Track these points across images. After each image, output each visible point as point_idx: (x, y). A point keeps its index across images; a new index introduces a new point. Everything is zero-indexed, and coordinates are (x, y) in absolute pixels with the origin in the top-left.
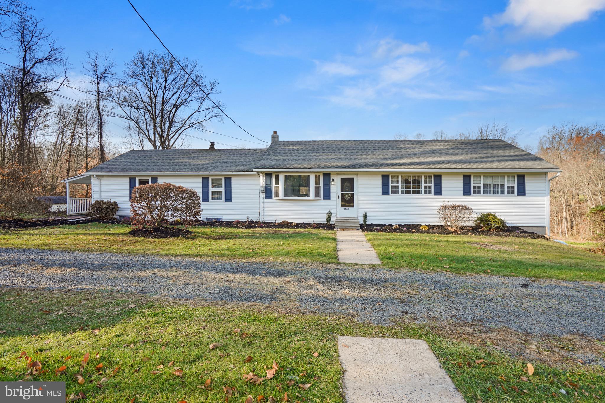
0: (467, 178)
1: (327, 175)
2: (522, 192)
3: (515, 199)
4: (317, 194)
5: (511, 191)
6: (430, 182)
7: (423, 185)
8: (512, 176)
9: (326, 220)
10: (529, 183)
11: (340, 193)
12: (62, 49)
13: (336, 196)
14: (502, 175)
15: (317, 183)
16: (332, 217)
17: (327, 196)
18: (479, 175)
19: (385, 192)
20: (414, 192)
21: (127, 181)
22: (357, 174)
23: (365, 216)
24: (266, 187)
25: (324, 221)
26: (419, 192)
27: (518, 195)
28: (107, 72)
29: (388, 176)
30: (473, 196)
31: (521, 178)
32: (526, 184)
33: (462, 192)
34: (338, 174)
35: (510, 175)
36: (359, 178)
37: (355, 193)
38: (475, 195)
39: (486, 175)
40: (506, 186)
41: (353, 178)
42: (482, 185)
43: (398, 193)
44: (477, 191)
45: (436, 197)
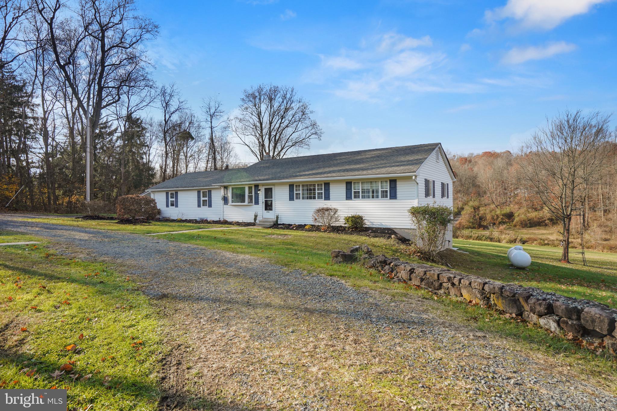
0: (349, 184)
1: (257, 186)
2: (394, 196)
3: (387, 203)
4: (251, 201)
5: (384, 194)
6: (321, 189)
7: (317, 192)
8: (385, 181)
9: (253, 220)
10: (401, 188)
11: (264, 200)
12: (187, 101)
13: (262, 202)
14: (375, 180)
15: (250, 192)
16: (258, 218)
17: (257, 203)
18: (357, 181)
19: (291, 198)
20: (311, 198)
21: (165, 194)
22: (274, 184)
23: (277, 217)
24: (224, 196)
25: (253, 221)
26: (314, 198)
27: (390, 199)
28: (218, 111)
29: (293, 185)
30: (354, 200)
31: (393, 182)
32: (398, 188)
33: (345, 197)
34: (263, 185)
35: (382, 180)
36: (276, 188)
37: (273, 199)
38: (355, 199)
39: (364, 181)
40: (380, 190)
41: (272, 188)
42: (360, 191)
43: (300, 199)
44: (357, 196)
45: (326, 201)
